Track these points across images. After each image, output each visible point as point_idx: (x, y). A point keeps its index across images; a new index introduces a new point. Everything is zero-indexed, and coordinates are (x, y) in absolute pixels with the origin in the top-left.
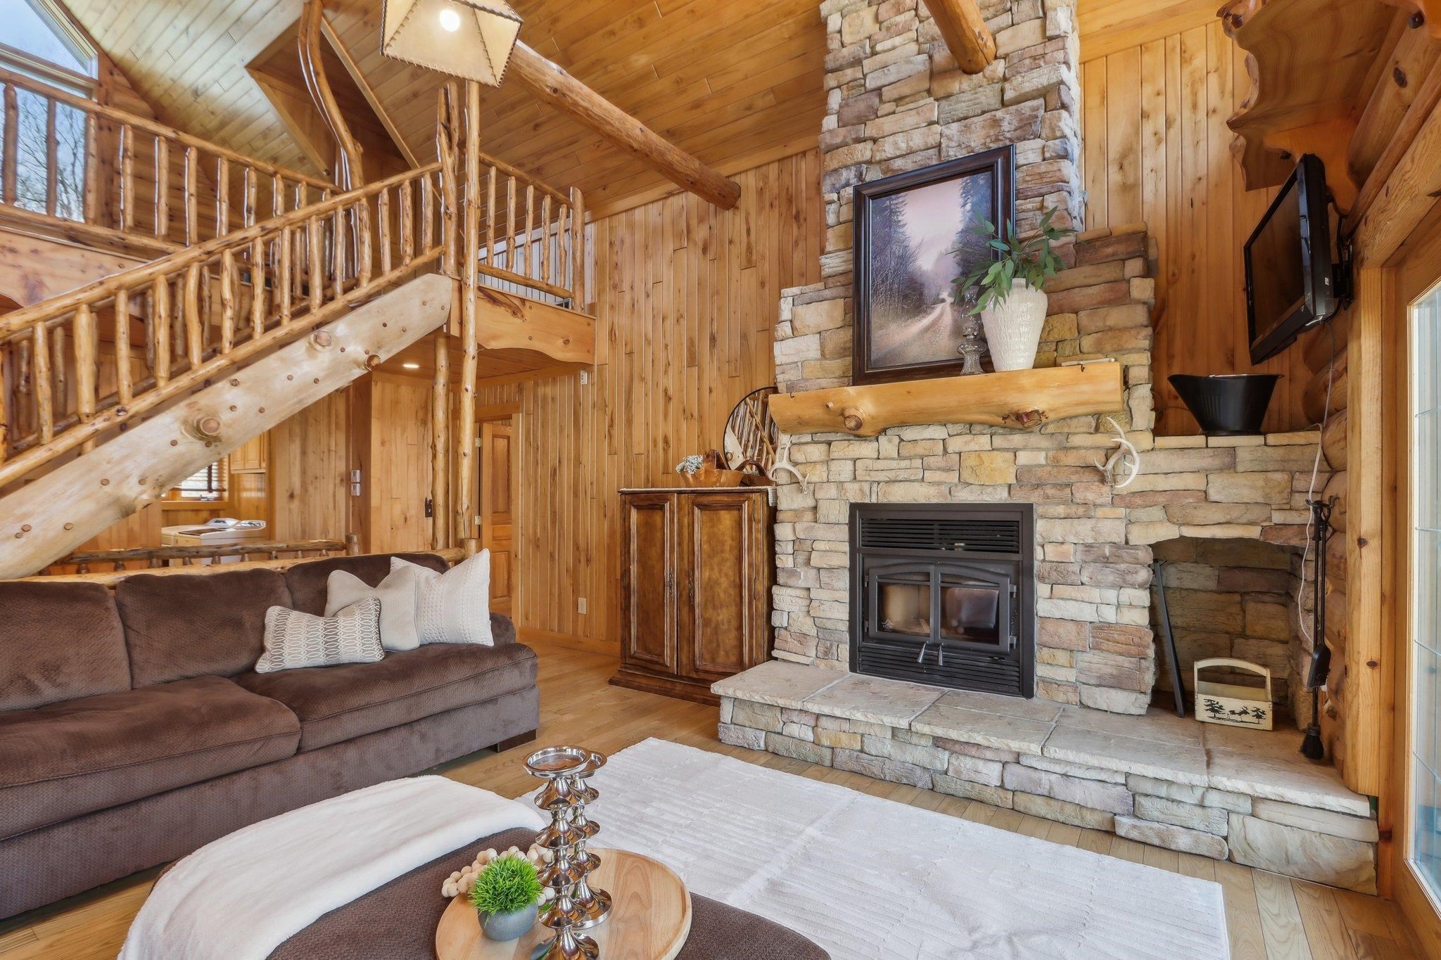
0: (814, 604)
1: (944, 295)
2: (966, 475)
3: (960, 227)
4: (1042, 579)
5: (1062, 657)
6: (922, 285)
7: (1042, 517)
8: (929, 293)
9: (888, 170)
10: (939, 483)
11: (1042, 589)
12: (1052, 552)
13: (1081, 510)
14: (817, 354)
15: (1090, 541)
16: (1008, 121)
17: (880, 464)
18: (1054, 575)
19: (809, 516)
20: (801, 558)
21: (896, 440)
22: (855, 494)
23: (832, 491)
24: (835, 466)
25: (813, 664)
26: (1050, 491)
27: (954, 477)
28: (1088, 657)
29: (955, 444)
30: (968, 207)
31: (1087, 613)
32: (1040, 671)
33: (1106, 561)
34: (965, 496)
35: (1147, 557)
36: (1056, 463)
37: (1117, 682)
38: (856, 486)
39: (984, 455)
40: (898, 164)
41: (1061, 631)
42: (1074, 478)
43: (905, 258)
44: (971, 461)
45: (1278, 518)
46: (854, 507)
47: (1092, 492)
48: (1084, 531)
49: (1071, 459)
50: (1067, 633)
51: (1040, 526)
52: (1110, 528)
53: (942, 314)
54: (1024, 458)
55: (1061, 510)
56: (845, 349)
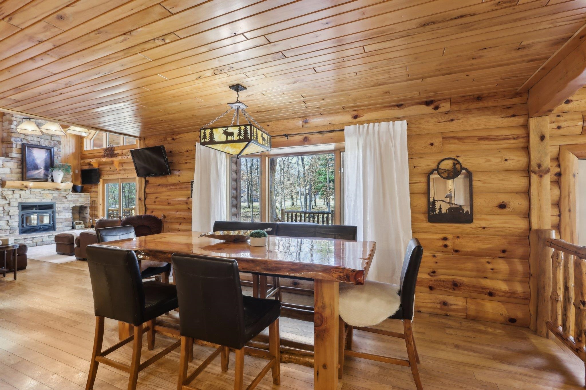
0: (9, 223)
1: (42, 168)
2: (44, 197)
3: (45, 157)
4: (57, 213)
5: (60, 224)
6: (38, 165)
7: (57, 204)
8: (39, 167)
9: (28, 142)
10: (39, 199)
11: (57, 214)
12: (59, 209)
13: (63, 202)
14: (10, 172)
15: (64, 207)
16: (52, 144)
17: (26, 195)
18: (59, 212)
19: (7, 205)
20: (6, 214)
21: (30, 191)
22: (20, 200)
23: (14, 200)
24: (15, 195)
25: (9, 235)
26: (58, 200)
27: (41, 198)
28: (64, 223)
29: (42, 192)
30: (46, 154)
31: (64, 217)
32: (57, 226)
33: (66, 209)
34: (44, 201)
35: (71, 209)
36: (59, 196)
37: (68, 226)
38: (20, 199)
39: (48, 194)
40: (31, 142)
41: (60, 220)
42: (62, 198)
43: (34, 160)
44: (45, 195)
45: (86, 203)
46: (19, 203)
47: (65, 200)
48: (64, 205)
49: (61, 195)
50: (61, 220)
51: (57, 205)
52: (66, 205)
53: (42, 171)
54: (54, 195)
55: (60, 203)
56: (18, 173)
